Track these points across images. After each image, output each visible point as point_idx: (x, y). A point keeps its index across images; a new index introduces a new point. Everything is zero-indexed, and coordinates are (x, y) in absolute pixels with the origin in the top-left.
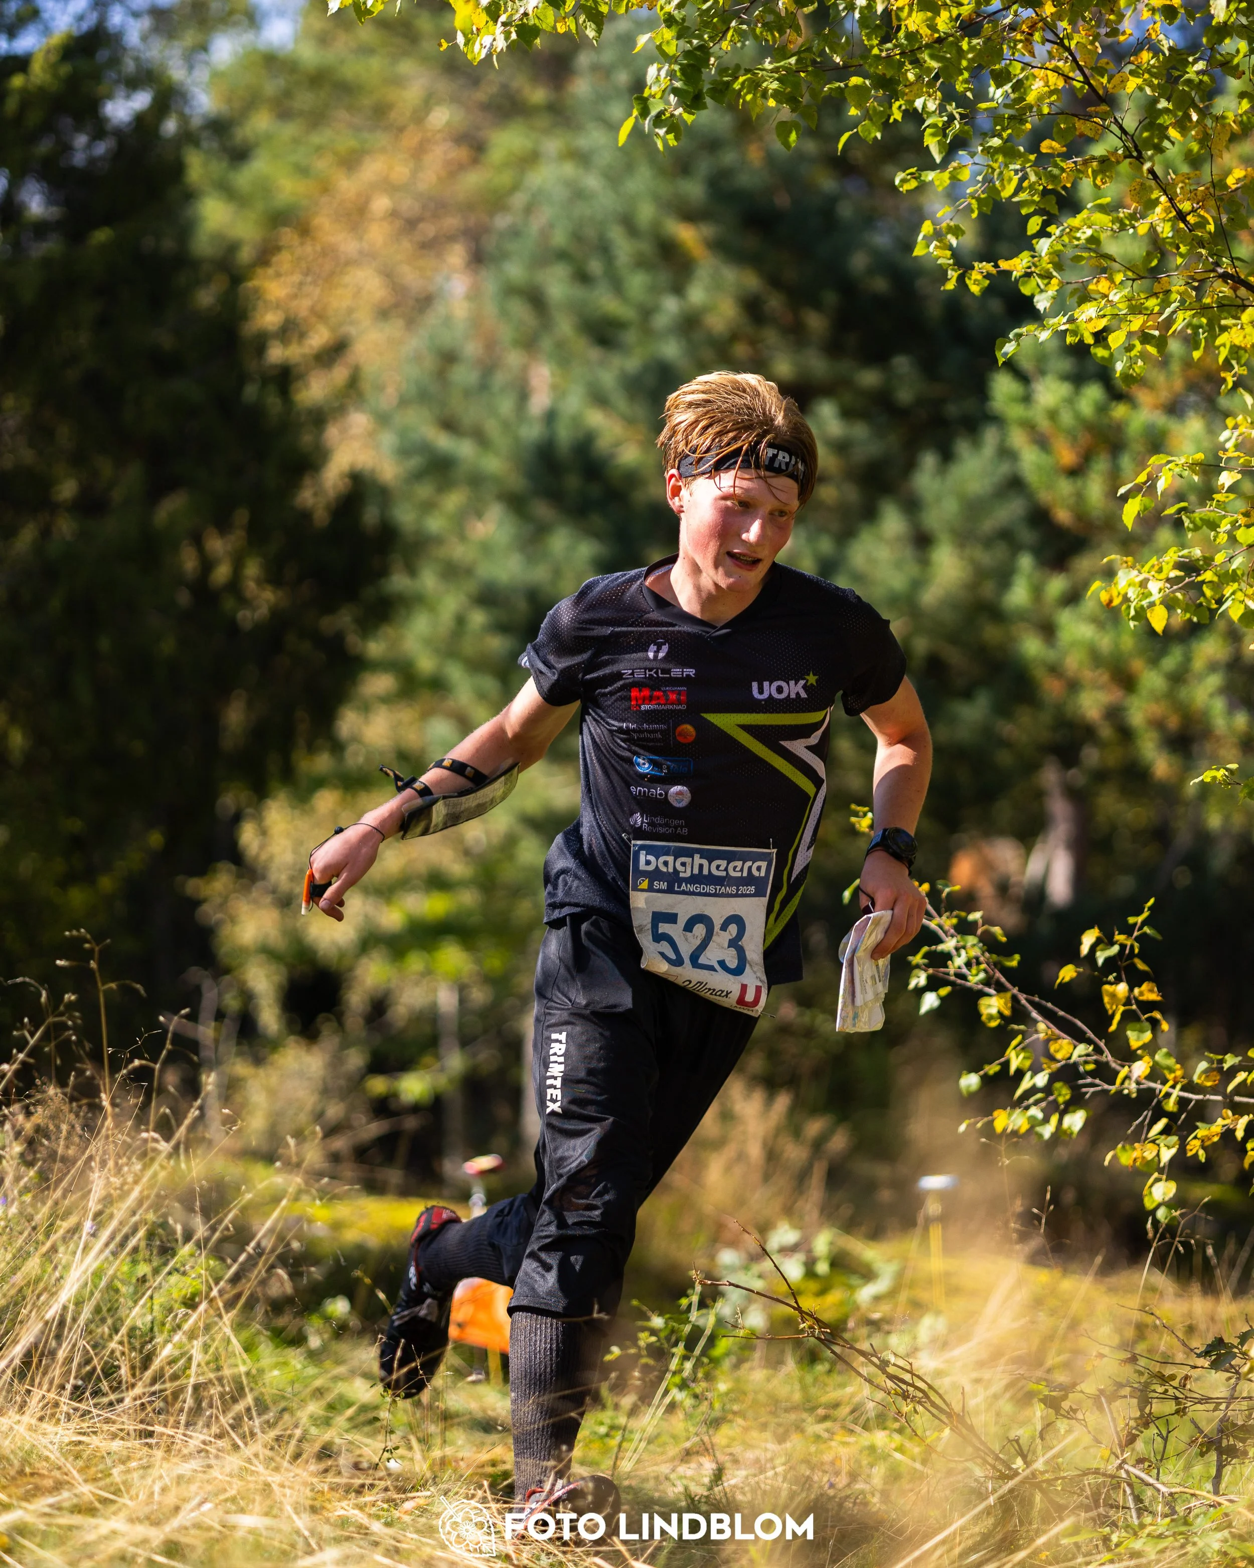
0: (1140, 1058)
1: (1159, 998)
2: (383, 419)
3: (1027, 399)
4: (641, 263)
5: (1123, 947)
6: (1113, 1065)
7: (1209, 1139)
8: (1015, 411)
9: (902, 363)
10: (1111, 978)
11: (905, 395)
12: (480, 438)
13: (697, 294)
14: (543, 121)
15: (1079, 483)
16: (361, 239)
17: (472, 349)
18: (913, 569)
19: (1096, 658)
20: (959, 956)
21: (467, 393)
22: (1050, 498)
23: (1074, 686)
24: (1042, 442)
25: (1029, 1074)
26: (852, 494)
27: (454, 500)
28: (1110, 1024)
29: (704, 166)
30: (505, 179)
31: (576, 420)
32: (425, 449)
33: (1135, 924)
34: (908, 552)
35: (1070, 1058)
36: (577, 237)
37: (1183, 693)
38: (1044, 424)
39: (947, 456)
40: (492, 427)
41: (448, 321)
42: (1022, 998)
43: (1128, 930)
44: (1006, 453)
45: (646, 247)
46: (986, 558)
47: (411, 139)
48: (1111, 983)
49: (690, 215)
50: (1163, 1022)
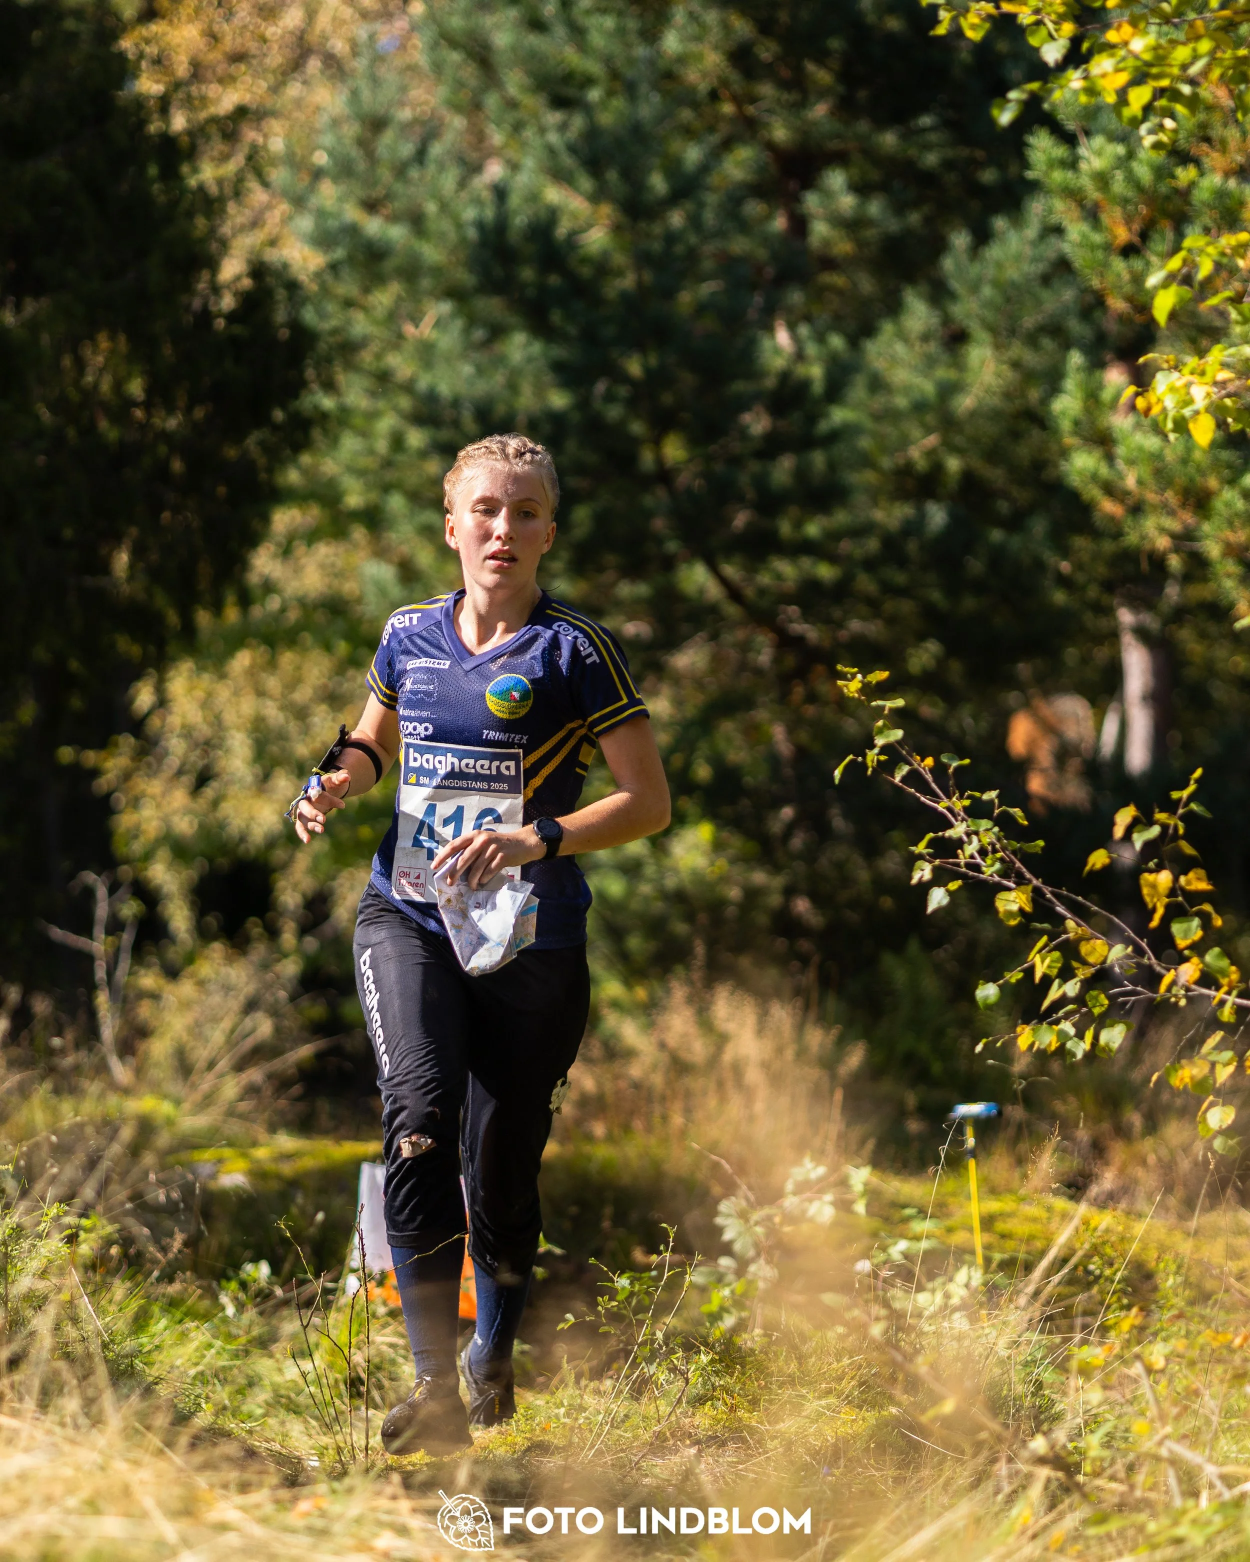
0: (1186, 960)
1: (1210, 888)
5: (1165, 827)
6: (1158, 969)
10: (1151, 864)
20: (970, 843)
25: (1056, 983)
28: (1152, 920)
33: (1180, 800)
35: (1104, 962)
42: (1046, 891)
43: (1171, 807)
48: (1151, 871)
50: (1214, 915)
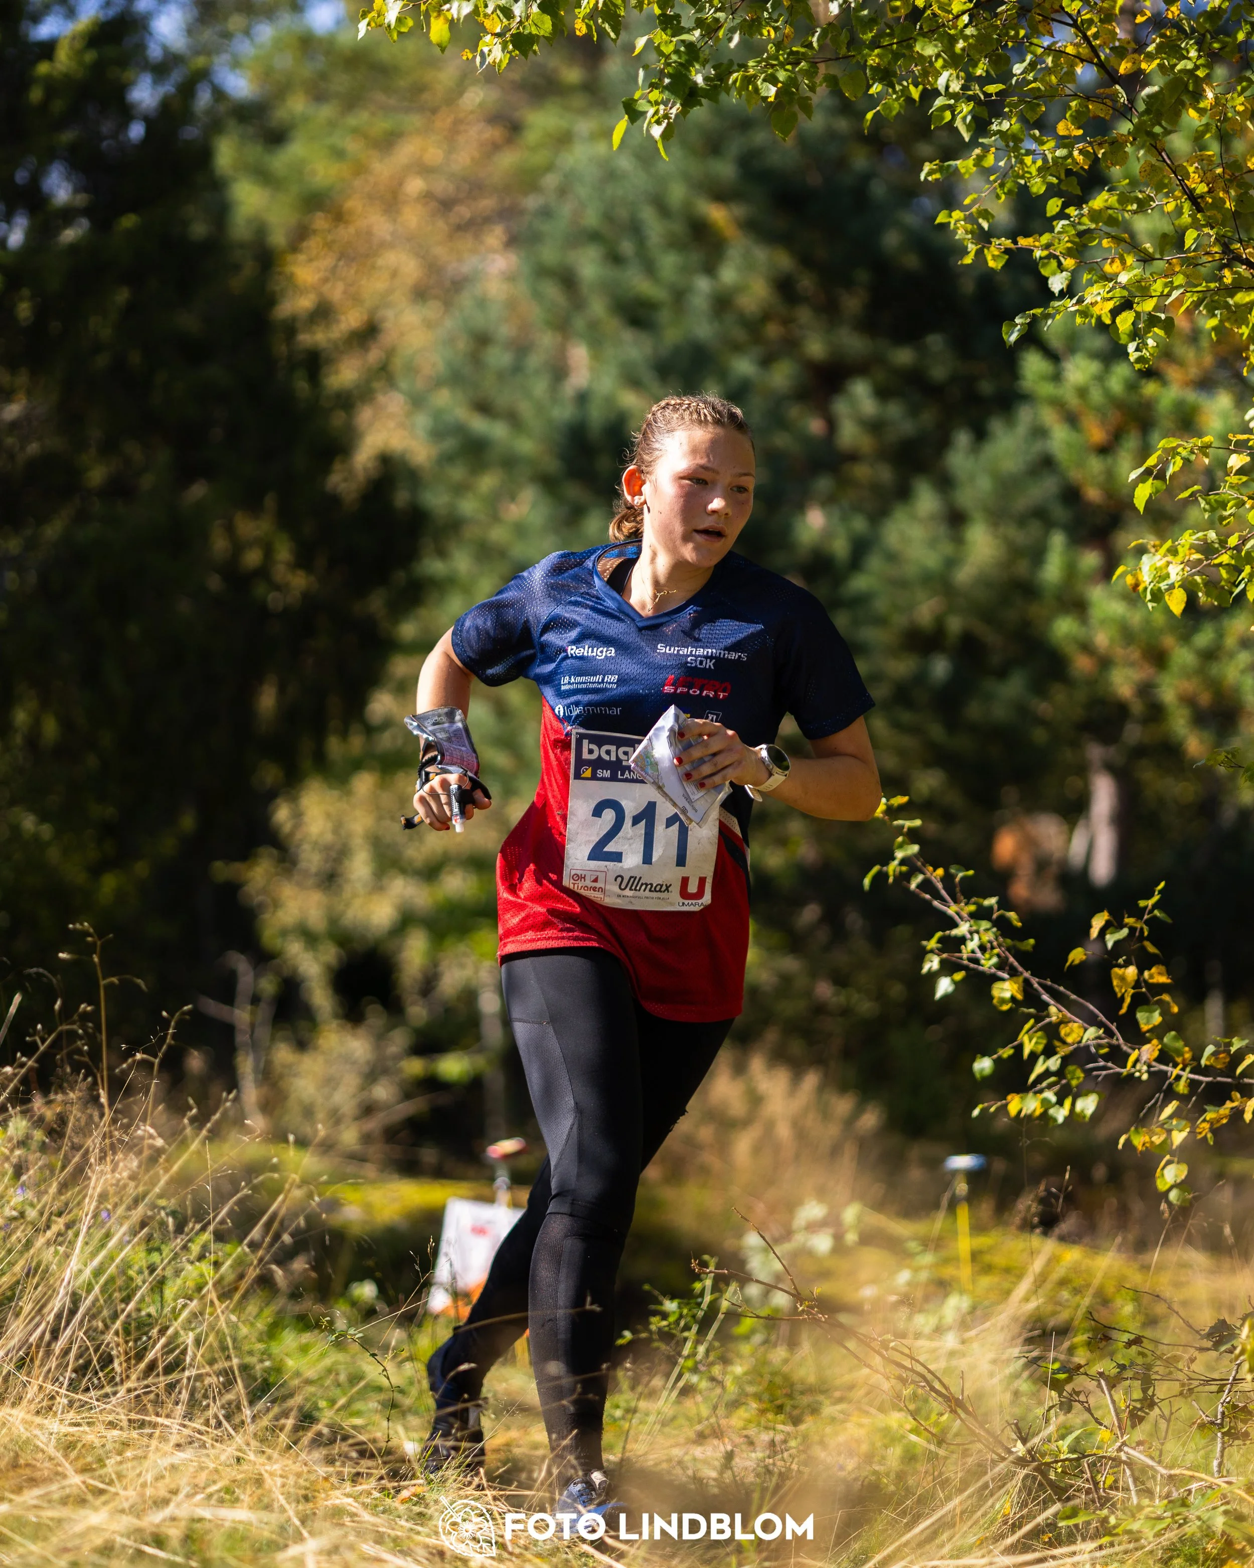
0: (1148, 1041)
1: (1169, 981)
2: (417, 402)
3: (1057, 377)
4: (673, 244)
5: (1132, 930)
6: (1125, 1048)
7: (1218, 1121)
8: (1046, 389)
9: (935, 341)
10: (1121, 961)
11: (939, 372)
12: (513, 419)
13: (729, 274)
14: (579, 101)
15: (1110, 460)
16: (395, 221)
17: (505, 331)
18: (947, 548)
19: (1127, 634)
20: (972, 940)
21: (501, 376)
22: (1080, 476)
23: (1105, 663)
24: (1072, 419)
25: (1041, 1059)
26: (885, 474)
27: (488, 482)
28: (1121, 1008)
29: (735, 146)
30: (539, 158)
31: (610, 400)
32: (460, 430)
33: (1146, 907)
34: (942, 530)
35: (1080, 1042)
36: (608, 217)
37: (1215, 669)
38: (1073, 401)
39: (981, 435)
40: (525, 409)
41: (482, 303)
42: (1035, 982)
43: (1138, 913)
44: (1040, 432)
45: (678, 227)
46: (1020, 537)
47: (444, 121)
48: (1120, 966)
49: (721, 196)
50: (1172, 1004)
